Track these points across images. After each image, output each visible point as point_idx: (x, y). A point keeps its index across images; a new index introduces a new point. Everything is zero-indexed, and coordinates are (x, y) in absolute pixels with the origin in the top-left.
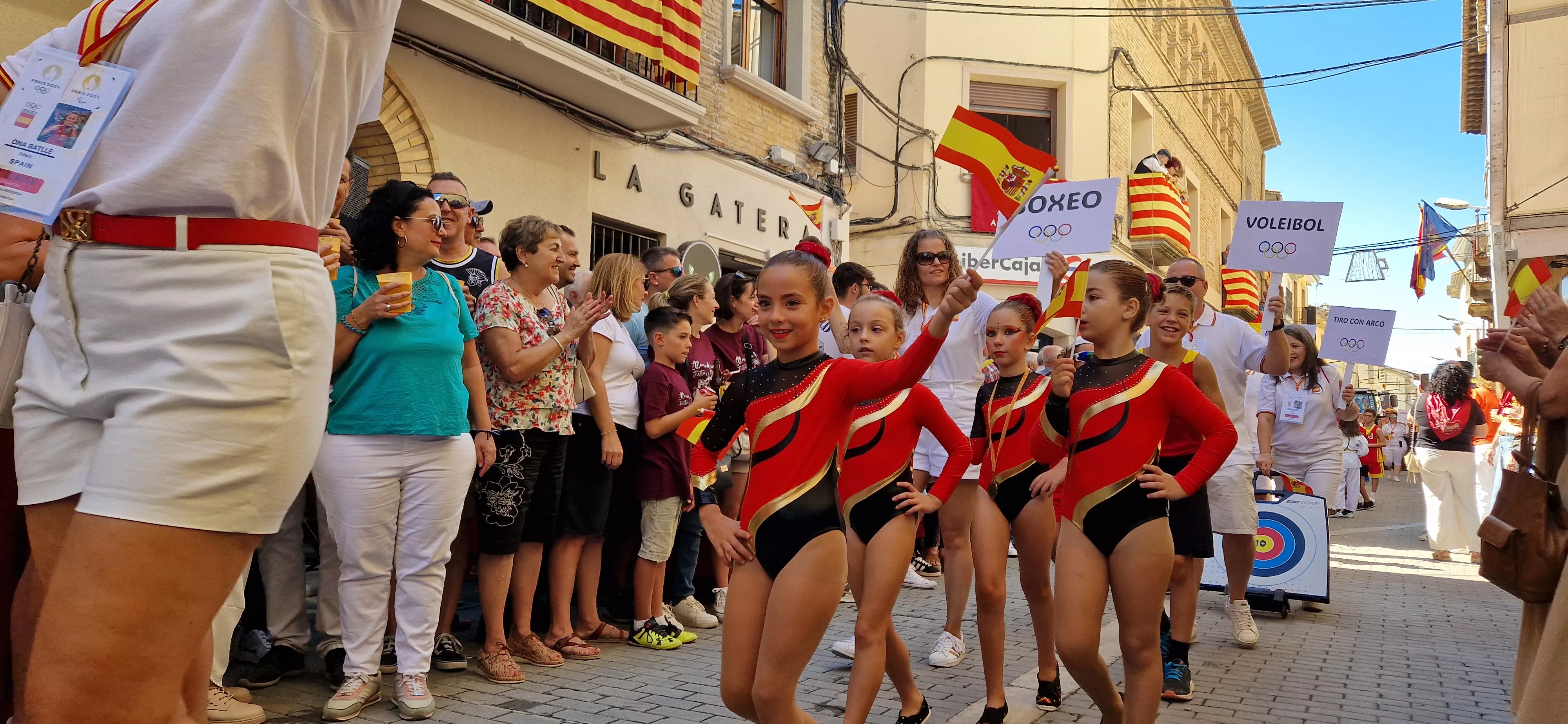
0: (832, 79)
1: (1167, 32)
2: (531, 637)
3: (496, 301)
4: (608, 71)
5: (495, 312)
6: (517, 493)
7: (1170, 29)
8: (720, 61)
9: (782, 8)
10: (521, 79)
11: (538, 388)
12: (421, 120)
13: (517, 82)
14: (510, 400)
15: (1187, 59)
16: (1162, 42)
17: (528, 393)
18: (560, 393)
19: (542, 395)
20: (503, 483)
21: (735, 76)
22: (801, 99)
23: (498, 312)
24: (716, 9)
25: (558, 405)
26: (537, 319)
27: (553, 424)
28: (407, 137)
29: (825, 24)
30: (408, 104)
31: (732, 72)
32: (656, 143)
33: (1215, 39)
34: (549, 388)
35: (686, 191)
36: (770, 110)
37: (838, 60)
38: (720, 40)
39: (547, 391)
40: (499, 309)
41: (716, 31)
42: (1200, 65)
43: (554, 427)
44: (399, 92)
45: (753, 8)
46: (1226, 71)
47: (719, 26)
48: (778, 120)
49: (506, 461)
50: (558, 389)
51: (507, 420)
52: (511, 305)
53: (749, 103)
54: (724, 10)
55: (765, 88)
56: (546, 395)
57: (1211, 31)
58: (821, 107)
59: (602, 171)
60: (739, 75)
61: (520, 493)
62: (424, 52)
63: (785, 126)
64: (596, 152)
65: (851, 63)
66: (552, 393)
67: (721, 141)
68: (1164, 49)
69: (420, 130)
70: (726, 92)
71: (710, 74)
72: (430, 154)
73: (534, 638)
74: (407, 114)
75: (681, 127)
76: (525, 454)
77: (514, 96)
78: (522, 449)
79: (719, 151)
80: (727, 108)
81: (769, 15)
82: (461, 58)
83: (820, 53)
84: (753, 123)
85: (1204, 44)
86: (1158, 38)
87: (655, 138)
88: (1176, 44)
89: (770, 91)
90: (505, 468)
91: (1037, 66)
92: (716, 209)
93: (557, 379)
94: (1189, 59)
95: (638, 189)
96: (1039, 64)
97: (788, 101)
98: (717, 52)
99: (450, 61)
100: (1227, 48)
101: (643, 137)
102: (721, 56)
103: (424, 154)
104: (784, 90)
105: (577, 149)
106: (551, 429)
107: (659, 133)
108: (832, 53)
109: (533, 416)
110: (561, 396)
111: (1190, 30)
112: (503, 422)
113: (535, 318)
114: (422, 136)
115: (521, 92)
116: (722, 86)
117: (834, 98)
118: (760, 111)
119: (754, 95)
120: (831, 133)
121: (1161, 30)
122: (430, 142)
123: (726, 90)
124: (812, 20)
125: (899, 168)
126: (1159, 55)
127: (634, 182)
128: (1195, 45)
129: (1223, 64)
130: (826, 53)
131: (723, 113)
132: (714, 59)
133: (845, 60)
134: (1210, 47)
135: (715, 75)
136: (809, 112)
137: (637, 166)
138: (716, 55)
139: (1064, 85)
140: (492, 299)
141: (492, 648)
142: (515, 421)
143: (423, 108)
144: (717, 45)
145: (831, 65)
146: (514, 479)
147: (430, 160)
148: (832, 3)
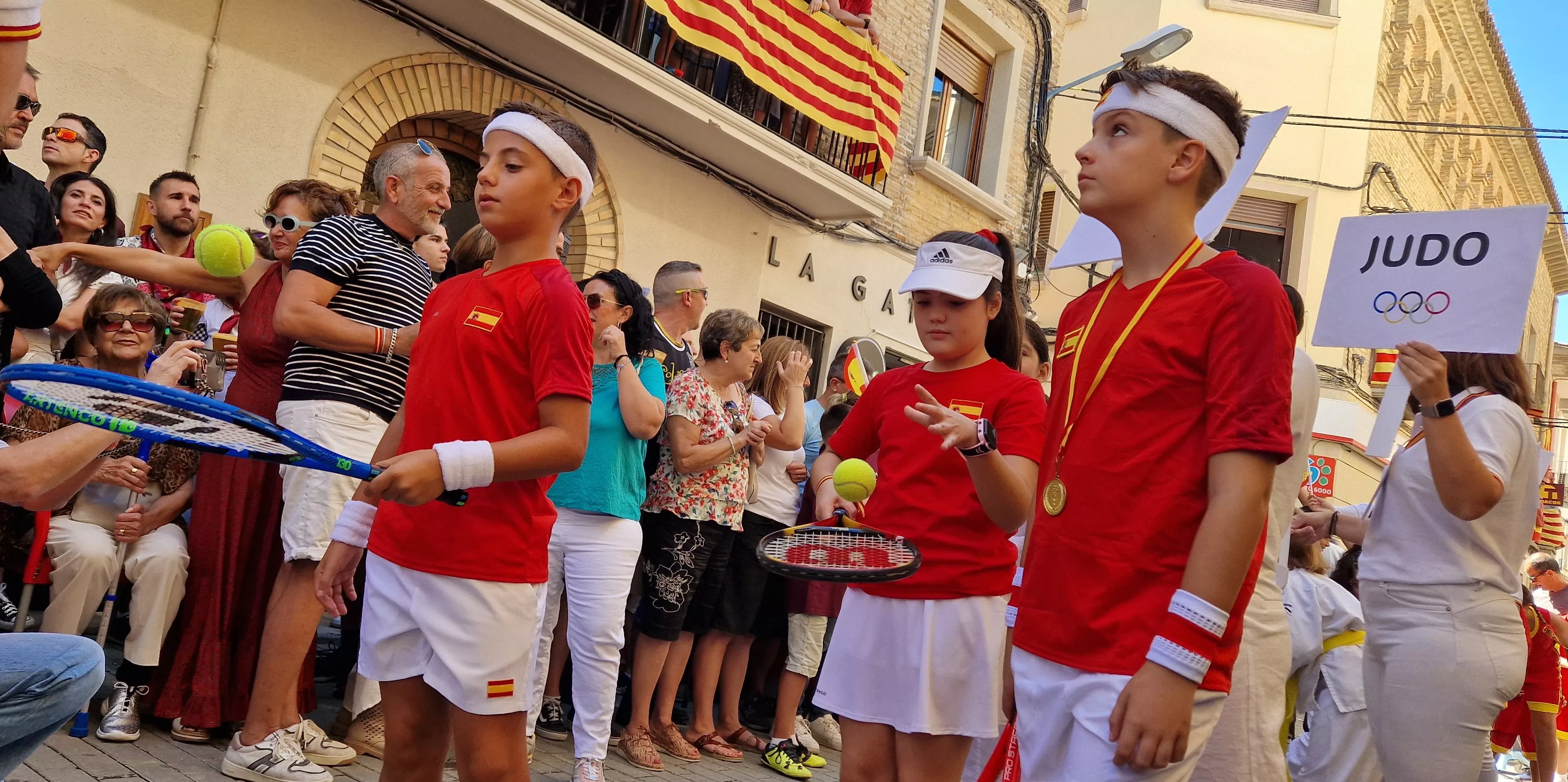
0: (1031, 176)
1: (1443, 148)
2: (671, 726)
3: (685, 389)
4: (798, 158)
5: (679, 401)
6: (686, 581)
7: (1447, 144)
8: (911, 151)
9: (985, 98)
10: (710, 160)
11: (715, 478)
12: (612, 194)
13: (707, 163)
14: (686, 486)
15: (1464, 180)
16: (1435, 159)
17: (705, 482)
18: (734, 486)
19: (717, 485)
20: (674, 569)
21: (926, 168)
22: (993, 195)
23: (684, 401)
24: (914, 97)
25: (730, 499)
26: (723, 412)
27: (728, 518)
28: (597, 211)
29: (1030, 117)
30: (602, 179)
31: (923, 163)
32: (835, 233)
33: (1504, 159)
34: (725, 480)
35: (859, 284)
36: (958, 205)
37: (1040, 157)
38: (915, 130)
39: (723, 483)
40: (685, 399)
41: (912, 120)
42: (1482, 188)
43: (728, 521)
45: (953, 96)
46: (1515, 197)
47: (915, 115)
48: (966, 217)
49: (680, 547)
50: (734, 483)
51: (687, 508)
52: (698, 397)
53: (937, 196)
54: (922, 99)
55: (957, 183)
56: (722, 486)
57: (1500, 149)
58: (1015, 206)
59: (777, 258)
60: (930, 167)
61: (689, 581)
62: (624, 129)
63: (973, 224)
64: (773, 238)
65: (1054, 161)
66: (727, 485)
67: (902, 234)
68: (1437, 167)
69: (610, 204)
70: (913, 183)
71: (899, 164)
72: (616, 229)
73: (674, 729)
75: (864, 219)
76: (698, 543)
77: (701, 176)
78: (697, 538)
79: (899, 246)
80: (913, 201)
81: (968, 104)
82: (657, 137)
83: (1021, 148)
84: (939, 217)
85: (1489, 164)
86: (1430, 154)
87: (834, 227)
88: (1453, 162)
89: (961, 186)
90: (678, 555)
91: (1274, 176)
92: (887, 306)
93: (735, 473)
94: (1468, 181)
95: (810, 278)
96: (1276, 175)
97: (979, 197)
98: (910, 141)
99: (647, 139)
100: (1519, 171)
101: (822, 225)
102: (912, 146)
103: (610, 229)
104: (976, 185)
105: (755, 233)
106: (726, 522)
107: (839, 222)
108: (1034, 148)
109: (711, 508)
110: (735, 490)
111: (1472, 146)
112: (683, 510)
113: (720, 411)
114: (611, 211)
115: (708, 173)
116: (911, 177)
117: (1031, 196)
118: (947, 205)
119: (943, 188)
120: (1022, 234)
121: (1434, 145)
122: (618, 217)
123: (916, 182)
124: (1017, 112)
125: (1094, 277)
126: (1429, 174)
127: (807, 271)
128: (1477, 164)
129: (1512, 189)
130: (1028, 149)
131: (907, 206)
132: (906, 148)
133: (1048, 157)
134: (1496, 168)
135: (905, 165)
136: (1000, 211)
137: (813, 255)
138: (908, 145)
139: (1305, 200)
140: (682, 387)
141: (634, 729)
142: (694, 511)
143: (617, 184)
144: (910, 134)
145: (1032, 161)
146: (685, 566)
147: (615, 234)
148: (1040, 96)
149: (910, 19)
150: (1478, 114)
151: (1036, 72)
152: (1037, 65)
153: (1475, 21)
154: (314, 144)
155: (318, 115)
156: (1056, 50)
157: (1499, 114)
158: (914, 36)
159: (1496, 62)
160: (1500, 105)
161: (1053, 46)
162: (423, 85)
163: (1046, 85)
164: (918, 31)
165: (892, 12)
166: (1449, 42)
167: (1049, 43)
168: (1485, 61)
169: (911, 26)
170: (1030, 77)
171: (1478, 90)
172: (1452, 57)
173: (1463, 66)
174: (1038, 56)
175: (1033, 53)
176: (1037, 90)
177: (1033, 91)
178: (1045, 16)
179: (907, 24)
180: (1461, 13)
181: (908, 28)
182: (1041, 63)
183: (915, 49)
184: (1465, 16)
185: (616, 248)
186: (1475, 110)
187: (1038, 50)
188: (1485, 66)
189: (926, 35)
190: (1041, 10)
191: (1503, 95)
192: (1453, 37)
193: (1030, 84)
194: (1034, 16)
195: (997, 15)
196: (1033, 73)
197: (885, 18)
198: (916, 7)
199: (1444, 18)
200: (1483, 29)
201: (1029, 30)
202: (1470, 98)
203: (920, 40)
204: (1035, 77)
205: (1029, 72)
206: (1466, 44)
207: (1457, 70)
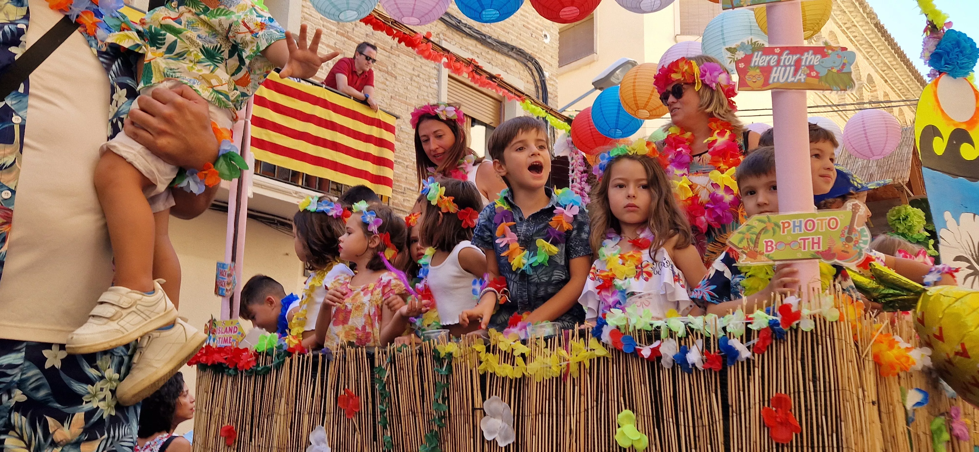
149: (419, 76)
150: (895, 91)
153: (873, 30)
156: (550, 84)
157: (910, 89)
158: (424, 88)
159: (896, 55)
160: (909, 83)
161: (548, 80)
164: (427, 84)
165: (401, 73)
166: (858, 45)
167: (545, 81)
168: (889, 55)
169: (421, 81)
171: (890, 75)
172: (864, 56)
173: (874, 60)
174: (538, 91)
178: (537, 63)
179: (416, 80)
180: (861, 26)
181: (418, 83)
183: (427, 98)
184: (864, 28)
186: (892, 88)
187: (536, 86)
188: (889, 59)
189: (435, 86)
190: (532, 58)
191: (909, 76)
192: (861, 42)
194: (530, 64)
195: (497, 66)
197: (396, 78)
198: (424, 67)
199: (850, 30)
200: (880, 34)
201: (525, 73)
202: (886, 81)
203: (430, 90)
206: (871, 46)
207: (871, 64)
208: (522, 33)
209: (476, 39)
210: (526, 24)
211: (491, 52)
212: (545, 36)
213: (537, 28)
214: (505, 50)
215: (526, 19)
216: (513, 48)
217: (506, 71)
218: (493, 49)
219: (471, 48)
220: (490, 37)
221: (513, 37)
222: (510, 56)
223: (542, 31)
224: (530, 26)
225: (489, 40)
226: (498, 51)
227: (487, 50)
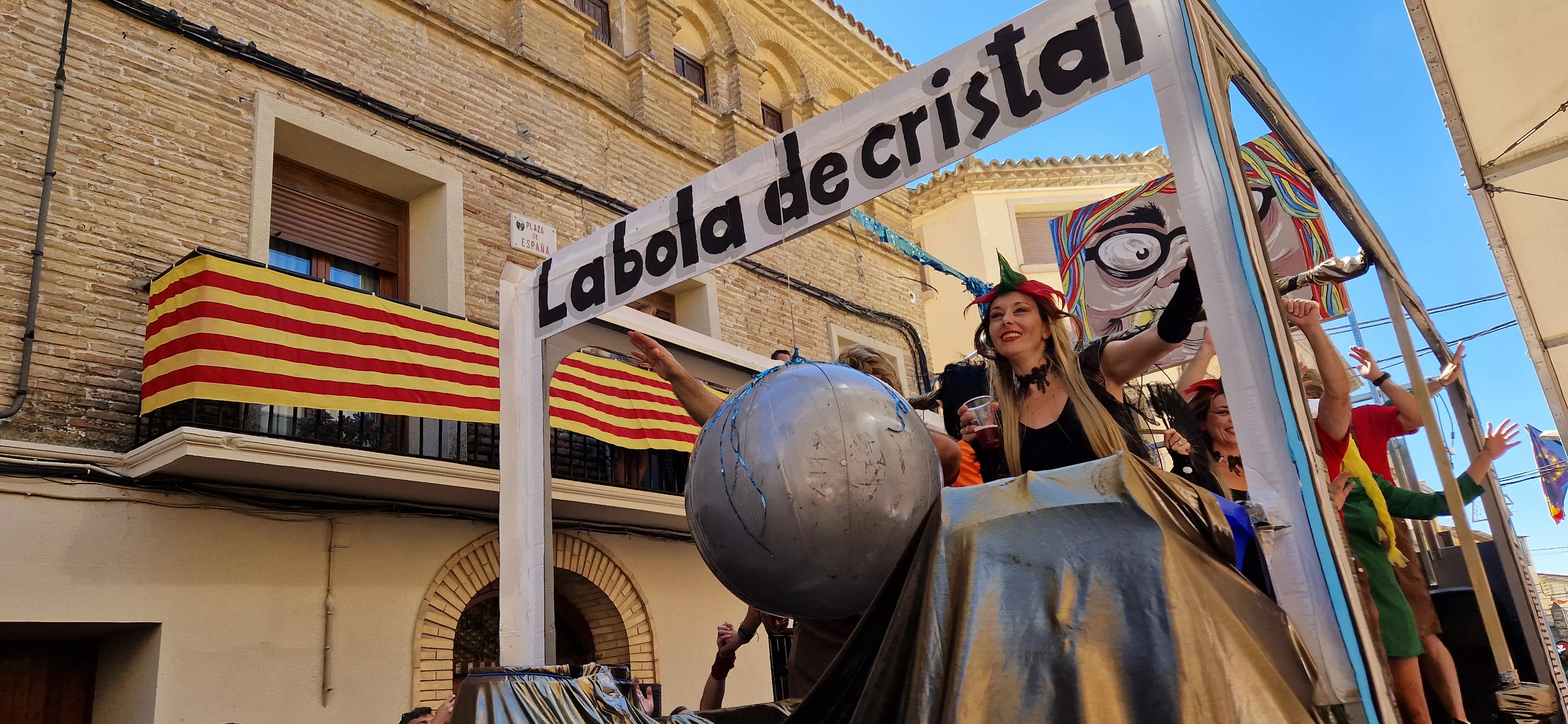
12: (638, 588)
28: (630, 607)
30: (628, 580)
44: (622, 572)
62: (635, 534)
69: (638, 598)
72: (647, 615)
74: (628, 587)
82: (661, 531)
99: (655, 535)
103: (642, 617)
114: (640, 602)
122: (647, 606)
143: (639, 579)
147: (647, 620)
148: (925, 385)
151: (916, 368)
152: (915, 363)
154: (413, 642)
155: (412, 618)
156: (926, 347)
161: (923, 344)
162: (484, 561)
163: (927, 377)
167: (920, 345)
170: (913, 373)
174: (914, 357)
175: (910, 355)
176: (922, 381)
177: (919, 384)
178: (911, 327)
182: (918, 360)
185: (650, 632)
187: (913, 352)
190: (907, 324)
193: (915, 378)
194: (905, 331)
195: (877, 338)
196: (914, 370)
198: (819, 355)
201: (902, 340)
204: (917, 372)
205: (911, 370)
208: (892, 297)
209: (857, 314)
210: (894, 287)
211: (871, 325)
212: (911, 295)
213: (903, 289)
214: (881, 320)
215: (892, 282)
216: (889, 317)
217: (885, 342)
218: (871, 321)
219: (853, 325)
220: (869, 310)
221: (885, 304)
222: (886, 325)
223: (907, 291)
224: (897, 289)
225: (869, 314)
226: (876, 322)
227: (866, 323)
